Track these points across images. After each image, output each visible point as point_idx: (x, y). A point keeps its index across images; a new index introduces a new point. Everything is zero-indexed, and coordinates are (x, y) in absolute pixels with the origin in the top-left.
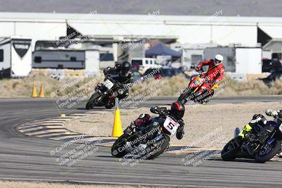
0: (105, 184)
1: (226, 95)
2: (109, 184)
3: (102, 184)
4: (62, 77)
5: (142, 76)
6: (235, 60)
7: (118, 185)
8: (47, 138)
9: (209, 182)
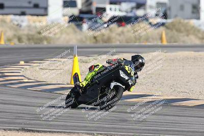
0: (61, 132)
1: (189, 43)
2: (64, 132)
3: (58, 132)
4: (24, 24)
5: (105, 23)
6: (200, 8)
7: (74, 133)
8: (5, 85)
9: (166, 130)
